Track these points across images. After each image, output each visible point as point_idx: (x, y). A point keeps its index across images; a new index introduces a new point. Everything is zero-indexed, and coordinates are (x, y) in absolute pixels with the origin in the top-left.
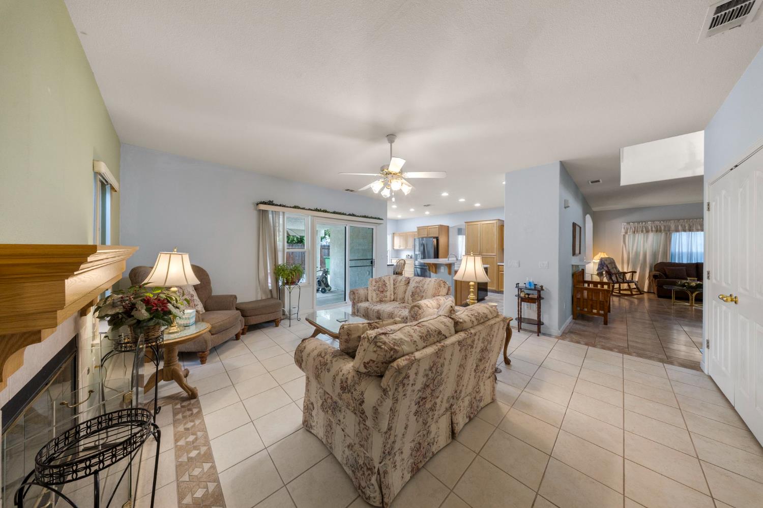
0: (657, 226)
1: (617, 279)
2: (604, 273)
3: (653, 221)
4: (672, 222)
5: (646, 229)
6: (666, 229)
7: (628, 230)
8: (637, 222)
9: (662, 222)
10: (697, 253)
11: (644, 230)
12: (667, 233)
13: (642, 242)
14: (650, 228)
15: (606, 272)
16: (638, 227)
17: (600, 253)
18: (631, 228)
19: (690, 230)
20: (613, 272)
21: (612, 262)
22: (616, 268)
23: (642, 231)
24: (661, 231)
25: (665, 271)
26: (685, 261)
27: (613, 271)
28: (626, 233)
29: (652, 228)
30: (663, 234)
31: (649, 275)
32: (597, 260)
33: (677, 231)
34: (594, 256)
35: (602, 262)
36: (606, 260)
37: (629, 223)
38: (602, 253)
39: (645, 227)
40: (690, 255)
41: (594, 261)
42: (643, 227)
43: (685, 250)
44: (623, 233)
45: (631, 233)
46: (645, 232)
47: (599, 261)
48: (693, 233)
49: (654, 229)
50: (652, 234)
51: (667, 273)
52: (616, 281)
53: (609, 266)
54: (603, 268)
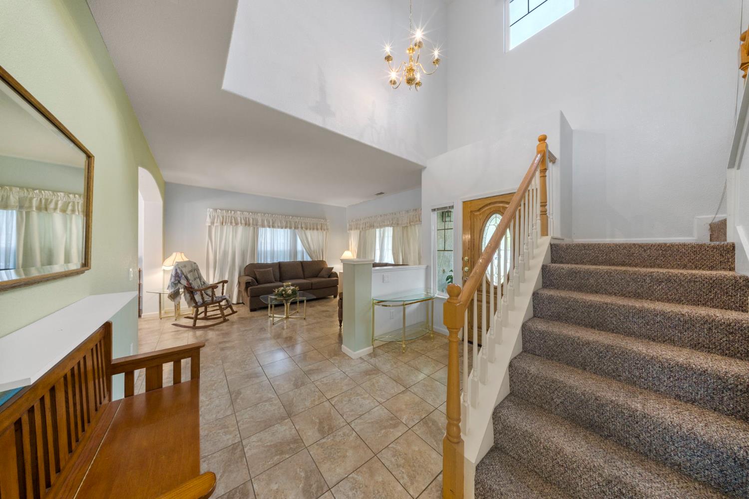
0: (246, 218)
1: (203, 299)
2: (181, 290)
3: (242, 211)
4: (259, 214)
5: (235, 220)
6: (254, 223)
7: (214, 220)
8: (225, 210)
9: (251, 214)
10: (277, 251)
11: (233, 221)
12: (254, 228)
13: (231, 237)
14: (239, 221)
15: (185, 288)
16: (226, 217)
17: (174, 254)
18: (218, 216)
19: (273, 227)
20: (196, 288)
21: (195, 269)
22: (200, 277)
23: (231, 223)
24: (249, 225)
25: (255, 274)
26: (269, 261)
27: (195, 285)
28: (213, 223)
29: (241, 220)
30: (252, 228)
31: (239, 283)
32: (169, 265)
33: (263, 226)
34: (164, 260)
35: (179, 271)
36: (185, 266)
37: (216, 210)
38: (179, 254)
39: (234, 218)
40: (273, 253)
41: (164, 268)
42: (231, 217)
43: (269, 248)
44: (208, 224)
45: (218, 224)
46: (234, 224)
47: (172, 268)
48: (275, 229)
49: (243, 222)
50: (241, 227)
51: (258, 277)
52: (201, 301)
53: (189, 276)
54: (179, 282)
